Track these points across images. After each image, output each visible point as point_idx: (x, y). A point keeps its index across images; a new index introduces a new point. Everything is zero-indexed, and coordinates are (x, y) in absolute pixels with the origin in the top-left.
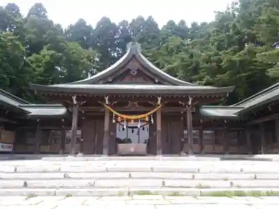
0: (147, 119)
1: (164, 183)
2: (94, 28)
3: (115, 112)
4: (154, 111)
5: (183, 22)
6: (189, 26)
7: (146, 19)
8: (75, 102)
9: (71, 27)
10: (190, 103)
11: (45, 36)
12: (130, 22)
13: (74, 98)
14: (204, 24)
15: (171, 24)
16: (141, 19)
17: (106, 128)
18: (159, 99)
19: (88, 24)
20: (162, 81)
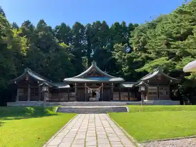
2: (71, 27)
3: (88, 88)
4: (101, 87)
6: (128, 26)
7: (101, 23)
9: (57, 28)
13: (75, 84)
16: (98, 22)
18: (102, 83)
19: (67, 26)
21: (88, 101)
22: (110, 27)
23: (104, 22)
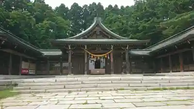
0: (106, 57)
1: (129, 85)
2: (70, 8)
3: (90, 53)
4: (109, 52)
5: (116, 6)
6: (119, 8)
7: (97, 4)
8: (70, 48)
9: (57, 8)
10: (127, 48)
11: (45, 13)
12: (88, 5)
13: (69, 46)
14: (128, 7)
15: (110, 6)
16: (94, 4)
17: (86, 61)
18: (112, 46)
19: (66, 7)
20: (112, 37)
22: (104, 9)
23: (99, 3)
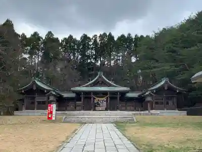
3: (95, 97)
4: (107, 96)
6: (134, 37)
7: (108, 35)
9: (65, 39)
12: (98, 35)
13: (82, 93)
21: (95, 110)
